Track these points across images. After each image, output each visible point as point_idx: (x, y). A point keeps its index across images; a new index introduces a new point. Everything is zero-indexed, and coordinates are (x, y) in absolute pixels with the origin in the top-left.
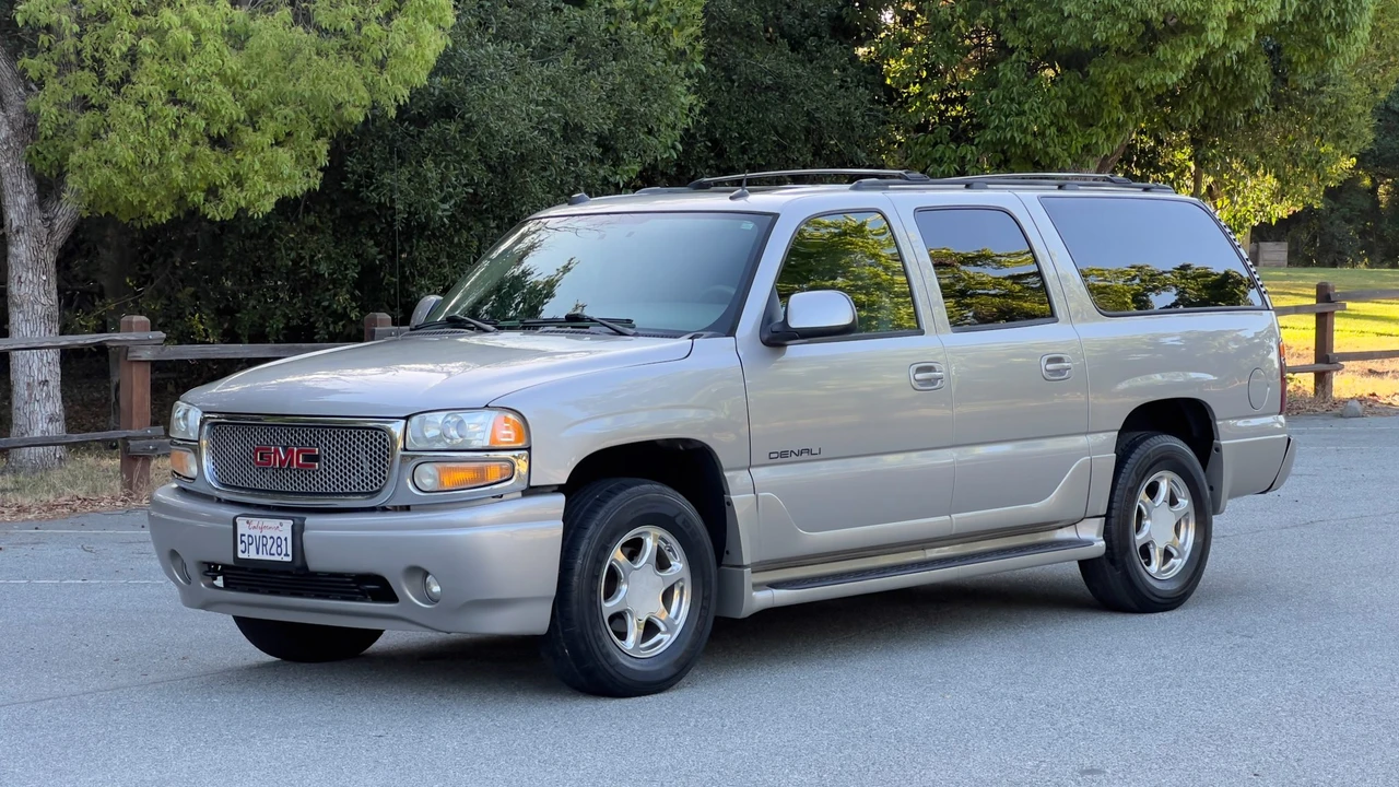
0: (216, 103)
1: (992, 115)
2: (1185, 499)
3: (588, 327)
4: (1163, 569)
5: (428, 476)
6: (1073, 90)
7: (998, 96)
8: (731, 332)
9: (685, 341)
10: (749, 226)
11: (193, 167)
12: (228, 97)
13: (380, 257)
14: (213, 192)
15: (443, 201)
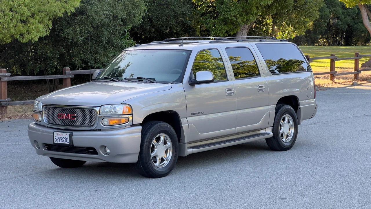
0: (23, 12)
1: (222, 11)
2: (291, 121)
3: (143, 80)
4: (286, 139)
5: (106, 122)
6: (243, 5)
7: (223, 7)
8: (181, 82)
9: (169, 85)
10: (184, 53)
11: (17, 28)
12: (26, 10)
13: (65, 51)
14: (21, 35)
15: (81, 37)
